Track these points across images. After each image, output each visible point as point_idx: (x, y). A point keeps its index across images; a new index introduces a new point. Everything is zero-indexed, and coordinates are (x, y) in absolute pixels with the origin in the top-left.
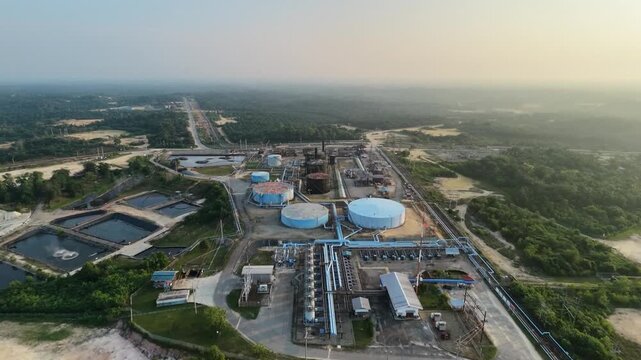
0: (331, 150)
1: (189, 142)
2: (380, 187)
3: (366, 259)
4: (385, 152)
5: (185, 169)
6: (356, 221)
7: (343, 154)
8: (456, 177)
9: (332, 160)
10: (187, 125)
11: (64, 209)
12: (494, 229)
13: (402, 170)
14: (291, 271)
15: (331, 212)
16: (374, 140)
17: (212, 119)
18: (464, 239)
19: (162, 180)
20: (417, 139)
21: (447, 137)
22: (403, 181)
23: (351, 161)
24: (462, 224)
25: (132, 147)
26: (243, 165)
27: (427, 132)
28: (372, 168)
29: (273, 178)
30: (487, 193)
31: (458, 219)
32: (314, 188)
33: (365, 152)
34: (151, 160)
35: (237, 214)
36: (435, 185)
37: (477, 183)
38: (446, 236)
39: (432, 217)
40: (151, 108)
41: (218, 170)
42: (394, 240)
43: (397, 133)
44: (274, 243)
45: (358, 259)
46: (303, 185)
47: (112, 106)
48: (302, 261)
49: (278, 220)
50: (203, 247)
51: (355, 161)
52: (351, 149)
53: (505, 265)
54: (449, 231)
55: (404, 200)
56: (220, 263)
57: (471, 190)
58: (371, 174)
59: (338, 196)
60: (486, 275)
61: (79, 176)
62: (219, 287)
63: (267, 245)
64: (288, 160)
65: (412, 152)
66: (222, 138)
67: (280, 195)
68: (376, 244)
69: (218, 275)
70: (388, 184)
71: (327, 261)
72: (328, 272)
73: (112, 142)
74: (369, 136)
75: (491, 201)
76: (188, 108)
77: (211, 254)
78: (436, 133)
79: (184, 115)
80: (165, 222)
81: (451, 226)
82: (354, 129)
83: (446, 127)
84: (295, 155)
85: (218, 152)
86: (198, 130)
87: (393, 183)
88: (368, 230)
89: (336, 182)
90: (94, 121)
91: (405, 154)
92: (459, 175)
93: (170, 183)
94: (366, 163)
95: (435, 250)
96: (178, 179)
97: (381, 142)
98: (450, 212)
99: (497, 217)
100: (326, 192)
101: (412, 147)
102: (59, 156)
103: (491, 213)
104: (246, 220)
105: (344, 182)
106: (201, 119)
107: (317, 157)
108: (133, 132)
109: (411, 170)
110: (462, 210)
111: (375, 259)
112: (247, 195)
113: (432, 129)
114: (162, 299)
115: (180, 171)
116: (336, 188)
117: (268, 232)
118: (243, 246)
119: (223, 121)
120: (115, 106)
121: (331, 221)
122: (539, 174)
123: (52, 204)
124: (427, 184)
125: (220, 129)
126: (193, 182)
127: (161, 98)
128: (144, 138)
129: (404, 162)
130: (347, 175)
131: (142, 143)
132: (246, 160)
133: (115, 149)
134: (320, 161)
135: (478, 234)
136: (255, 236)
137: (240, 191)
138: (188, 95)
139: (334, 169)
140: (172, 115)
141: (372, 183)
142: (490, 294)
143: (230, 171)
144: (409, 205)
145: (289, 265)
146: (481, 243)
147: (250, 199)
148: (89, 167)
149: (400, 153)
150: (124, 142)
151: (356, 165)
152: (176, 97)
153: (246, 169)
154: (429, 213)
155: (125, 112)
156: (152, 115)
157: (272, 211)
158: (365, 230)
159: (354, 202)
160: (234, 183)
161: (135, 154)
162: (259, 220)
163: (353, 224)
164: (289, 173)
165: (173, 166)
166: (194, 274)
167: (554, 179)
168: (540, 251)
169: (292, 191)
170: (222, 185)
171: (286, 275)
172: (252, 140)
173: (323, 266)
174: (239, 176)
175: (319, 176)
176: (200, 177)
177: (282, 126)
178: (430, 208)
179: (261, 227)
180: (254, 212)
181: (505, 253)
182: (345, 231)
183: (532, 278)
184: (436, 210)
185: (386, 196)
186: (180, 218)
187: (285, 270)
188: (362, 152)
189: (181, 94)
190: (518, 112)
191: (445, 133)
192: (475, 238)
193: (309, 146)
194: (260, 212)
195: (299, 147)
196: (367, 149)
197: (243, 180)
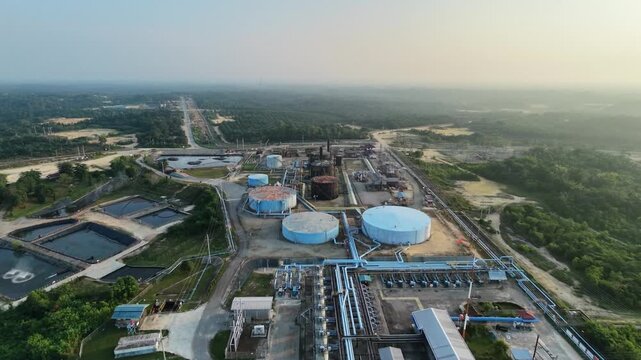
0: (336, 150)
1: (181, 140)
2: (396, 192)
3: (389, 286)
4: (395, 152)
5: (174, 171)
6: (372, 234)
7: (349, 155)
8: (479, 180)
9: (338, 162)
10: (182, 123)
11: (28, 217)
12: (538, 243)
13: (417, 172)
14: (295, 303)
15: (342, 223)
16: (382, 139)
17: (208, 117)
18: (507, 259)
19: (147, 182)
20: (428, 139)
21: (460, 138)
22: (421, 186)
23: (359, 162)
24: (498, 238)
25: (120, 146)
26: (240, 166)
27: (438, 132)
28: (383, 170)
29: (272, 181)
30: (518, 200)
31: (492, 232)
32: (320, 193)
33: (374, 152)
34: (137, 161)
35: (229, 226)
36: (457, 189)
37: (504, 187)
38: (483, 254)
39: (462, 229)
40: (145, 106)
41: (211, 172)
42: (422, 259)
43: (405, 132)
44: (274, 263)
45: (378, 285)
46: (307, 191)
47: (105, 104)
48: (309, 288)
49: (279, 233)
50: (185, 268)
51: (363, 161)
52: (358, 149)
53: (565, 294)
54: (486, 248)
55: (426, 208)
56: (205, 292)
57: (498, 196)
58: (384, 177)
59: (347, 203)
60: (546, 310)
61: (52, 178)
62: (202, 326)
63: (264, 265)
64: (290, 160)
65: (425, 153)
66: (219, 137)
67: (281, 202)
68: (399, 265)
69: (201, 309)
70: (403, 189)
71: (340, 290)
72: (343, 307)
73: (97, 141)
74: (376, 135)
75: (529, 210)
76: (185, 107)
77: (194, 277)
78: (447, 132)
79: (180, 114)
80: (143, 234)
81: (486, 241)
82: (358, 128)
83: (457, 126)
84: (297, 155)
85: (213, 152)
86: (193, 130)
87: (409, 188)
88: (388, 247)
89: (345, 186)
90: (83, 119)
91: (418, 154)
92: (481, 178)
93: (156, 185)
94: (376, 165)
95: (474, 274)
96: (165, 182)
97: (390, 142)
98: (481, 222)
99: (539, 230)
100: (333, 198)
101: (425, 147)
102: (35, 156)
103: (532, 223)
104: (239, 232)
105: (353, 185)
106: (197, 117)
107: (322, 157)
108: (123, 131)
109: (427, 172)
110: (495, 220)
111: (400, 285)
112: (242, 201)
113: (441, 128)
114: (124, 346)
115: (168, 173)
116: (345, 193)
117: (266, 248)
118: (235, 267)
119: (220, 120)
120: (109, 104)
121: (342, 235)
122: (576, 177)
123: (15, 211)
124: (448, 189)
125: (216, 129)
126: (182, 185)
127: (157, 97)
128: (134, 137)
129: (418, 163)
130: (357, 179)
131: (131, 142)
132: (243, 160)
133: (99, 148)
134: (326, 162)
135: (520, 250)
136: (250, 253)
137: (233, 196)
138: (186, 95)
139: (341, 172)
140: (166, 113)
141: (385, 187)
142: (558, 338)
143: (225, 173)
144: (432, 214)
145: (293, 295)
146: (527, 263)
147: (246, 207)
148: (64, 168)
149: (411, 154)
150: (110, 141)
151: (366, 166)
152: (173, 96)
153: (242, 170)
154: (457, 224)
155: (118, 110)
156: (145, 113)
157: (272, 222)
158: (384, 246)
159: (368, 211)
160: (227, 188)
161: (120, 154)
162: (255, 233)
163: (368, 238)
164: (291, 175)
165: (159, 167)
166: (171, 307)
167: (591, 183)
168: (606, 275)
169: (295, 197)
170: (213, 190)
171: (288, 308)
172: (249, 139)
173: (337, 297)
174: (234, 178)
175: (326, 179)
176: (190, 180)
177: (283, 124)
178: (456, 217)
179: (258, 241)
180: (250, 222)
181: (558, 276)
182: (361, 248)
183: (604, 313)
184: (464, 219)
185: (403, 203)
186: (162, 229)
187: (287, 302)
188: (370, 152)
189: (179, 94)
190: (526, 112)
191: (456, 132)
192: (518, 256)
193: (312, 145)
194: (258, 222)
195: (301, 147)
196: (377, 148)
197: (239, 183)
